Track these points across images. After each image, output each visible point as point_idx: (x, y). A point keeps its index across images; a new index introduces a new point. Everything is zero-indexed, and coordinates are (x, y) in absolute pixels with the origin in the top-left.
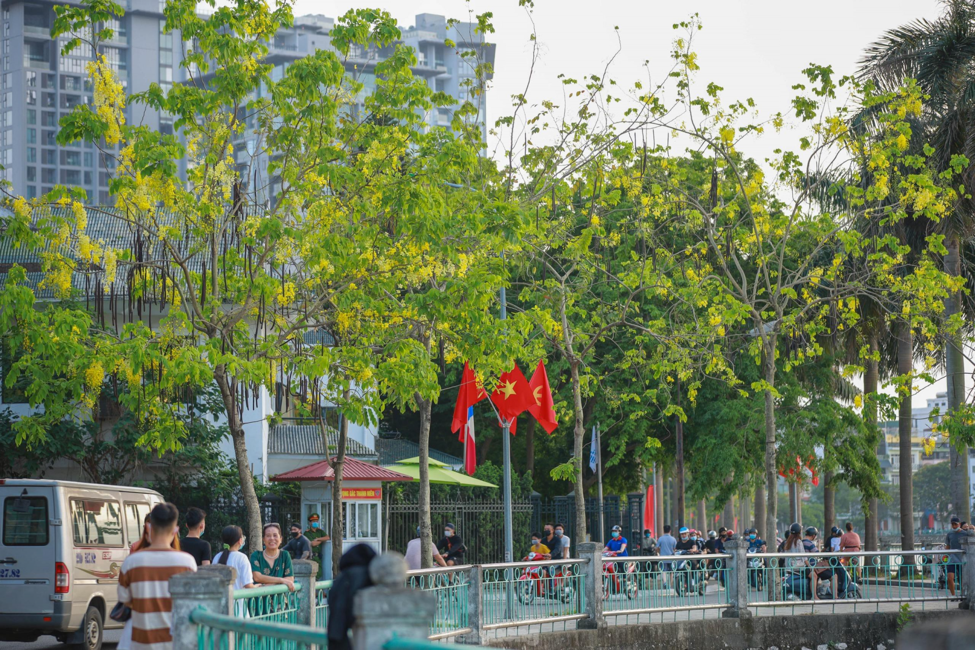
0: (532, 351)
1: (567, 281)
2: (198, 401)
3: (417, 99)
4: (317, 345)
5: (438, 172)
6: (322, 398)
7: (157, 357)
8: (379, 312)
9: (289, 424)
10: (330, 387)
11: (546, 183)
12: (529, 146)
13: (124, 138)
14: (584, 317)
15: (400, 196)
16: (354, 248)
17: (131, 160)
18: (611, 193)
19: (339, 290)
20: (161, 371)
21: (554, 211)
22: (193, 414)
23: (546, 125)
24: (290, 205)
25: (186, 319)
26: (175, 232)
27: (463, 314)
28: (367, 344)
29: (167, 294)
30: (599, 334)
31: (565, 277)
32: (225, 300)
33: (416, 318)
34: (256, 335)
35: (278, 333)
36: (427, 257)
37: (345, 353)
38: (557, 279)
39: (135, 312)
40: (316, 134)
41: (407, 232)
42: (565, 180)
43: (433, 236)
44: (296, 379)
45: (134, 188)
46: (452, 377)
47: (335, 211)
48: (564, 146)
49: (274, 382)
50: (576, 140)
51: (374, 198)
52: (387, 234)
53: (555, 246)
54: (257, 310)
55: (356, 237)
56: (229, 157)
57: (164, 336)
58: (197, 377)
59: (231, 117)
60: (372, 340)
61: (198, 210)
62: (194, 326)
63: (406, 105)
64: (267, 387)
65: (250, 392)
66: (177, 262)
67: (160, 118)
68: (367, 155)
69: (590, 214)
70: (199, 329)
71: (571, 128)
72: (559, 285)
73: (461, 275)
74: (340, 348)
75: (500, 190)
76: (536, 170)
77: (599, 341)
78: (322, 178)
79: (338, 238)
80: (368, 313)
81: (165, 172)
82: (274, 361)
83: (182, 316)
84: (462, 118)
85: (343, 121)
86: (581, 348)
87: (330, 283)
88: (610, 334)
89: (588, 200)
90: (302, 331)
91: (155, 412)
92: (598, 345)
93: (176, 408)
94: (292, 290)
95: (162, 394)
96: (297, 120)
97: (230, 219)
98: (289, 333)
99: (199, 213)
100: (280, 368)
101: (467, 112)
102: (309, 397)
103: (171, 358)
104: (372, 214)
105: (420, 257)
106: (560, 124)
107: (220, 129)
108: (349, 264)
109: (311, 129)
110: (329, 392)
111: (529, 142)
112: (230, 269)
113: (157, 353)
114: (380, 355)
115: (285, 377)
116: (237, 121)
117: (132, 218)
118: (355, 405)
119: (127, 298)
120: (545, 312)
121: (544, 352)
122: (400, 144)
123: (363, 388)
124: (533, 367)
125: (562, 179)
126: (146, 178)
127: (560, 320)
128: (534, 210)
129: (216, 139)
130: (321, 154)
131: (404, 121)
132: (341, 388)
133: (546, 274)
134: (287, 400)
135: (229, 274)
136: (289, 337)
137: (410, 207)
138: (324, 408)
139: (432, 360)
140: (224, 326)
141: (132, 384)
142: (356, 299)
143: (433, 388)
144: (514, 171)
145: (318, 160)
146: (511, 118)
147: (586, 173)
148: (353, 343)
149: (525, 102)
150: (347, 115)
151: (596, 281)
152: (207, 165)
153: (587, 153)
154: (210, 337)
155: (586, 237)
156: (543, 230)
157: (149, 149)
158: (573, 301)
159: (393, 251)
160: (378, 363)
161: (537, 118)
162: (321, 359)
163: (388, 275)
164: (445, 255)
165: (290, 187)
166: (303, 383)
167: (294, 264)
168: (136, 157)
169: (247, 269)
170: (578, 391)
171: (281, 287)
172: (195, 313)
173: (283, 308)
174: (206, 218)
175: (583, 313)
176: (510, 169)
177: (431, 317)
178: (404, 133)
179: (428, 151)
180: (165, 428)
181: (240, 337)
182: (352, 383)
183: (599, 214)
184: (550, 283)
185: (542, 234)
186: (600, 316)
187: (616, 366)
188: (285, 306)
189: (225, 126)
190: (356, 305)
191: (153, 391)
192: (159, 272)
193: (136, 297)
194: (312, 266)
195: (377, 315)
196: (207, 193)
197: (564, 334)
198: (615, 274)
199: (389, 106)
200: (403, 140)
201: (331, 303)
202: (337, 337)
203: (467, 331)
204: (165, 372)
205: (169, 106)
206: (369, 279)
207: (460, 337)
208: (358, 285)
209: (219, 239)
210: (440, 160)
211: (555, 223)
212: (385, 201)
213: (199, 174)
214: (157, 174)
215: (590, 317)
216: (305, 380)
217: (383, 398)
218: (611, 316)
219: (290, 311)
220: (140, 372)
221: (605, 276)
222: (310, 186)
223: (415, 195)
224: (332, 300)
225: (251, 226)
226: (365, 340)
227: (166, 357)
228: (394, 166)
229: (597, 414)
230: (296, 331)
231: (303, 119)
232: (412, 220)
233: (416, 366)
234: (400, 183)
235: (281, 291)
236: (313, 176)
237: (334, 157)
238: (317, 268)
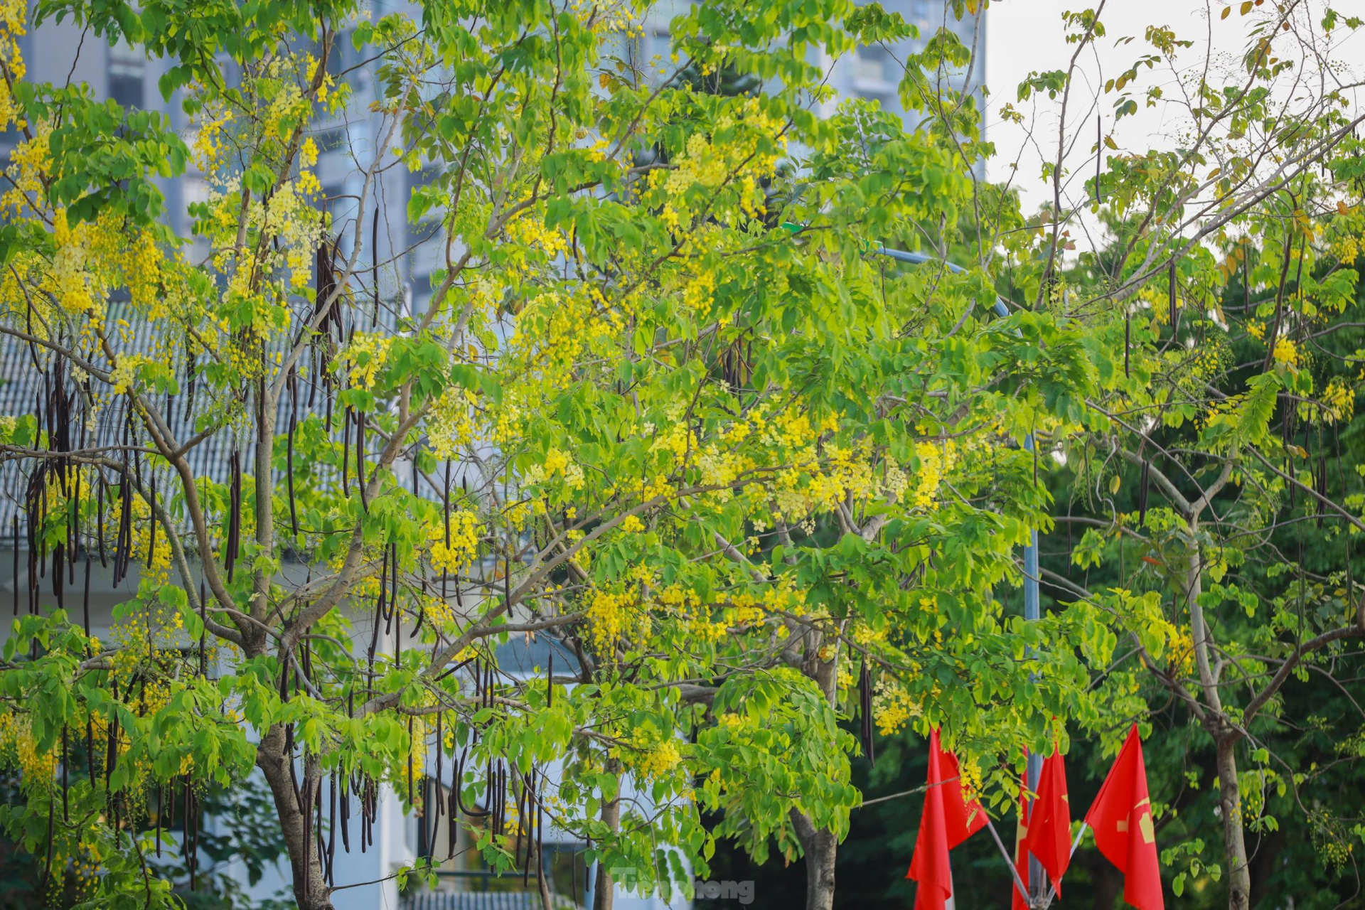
0: (1109, 702)
1: (1205, 515)
2: (207, 828)
3: (811, 24)
4: (534, 678)
5: (864, 220)
6: (546, 820)
7: (104, 707)
8: (703, 594)
9: (452, 888)
10: (567, 793)
11: (1152, 250)
12: (1107, 152)
13: (21, 117)
14: (1251, 612)
15: (762, 285)
16: (639, 422)
17: (41, 176)
18: (1330, 279)
19: (596, 531)
20: (113, 743)
21: (1172, 324)
22: (192, 864)
23: (1155, 93)
24: (469, 305)
25: (184, 607)
26: (160, 371)
27: (925, 603)
28: (665, 677)
29: (135, 538)
30: (1294, 661)
31: (1201, 504)
32: (288, 555)
33: (799, 611)
34: (371, 651)
35: (430, 643)
36: (831, 449)
37: (608, 702)
38: (1177, 509)
39: (46, 585)
40: (539, 117)
41: (780, 380)
42: (1204, 243)
43: (851, 396)
44: (476, 771)
45: (49, 252)
46: (888, 765)
47: (587, 321)
48: (1204, 150)
49: (417, 775)
50: (1236, 134)
51: (694, 288)
52: (725, 385)
53: (1173, 419)
54: (375, 584)
55: (642, 393)
56: (305, 175)
57: (125, 650)
58: (213, 759)
59: (313, 65)
60: (683, 667)
61: (222, 314)
62: (207, 625)
63: (782, 37)
64: (398, 787)
65: (356, 805)
66: (163, 452)
67: (110, 61)
68: (674, 174)
69: (1270, 334)
70: (221, 634)
71: (1223, 100)
72: (1183, 524)
73: (923, 501)
74: (594, 687)
75: (1026, 269)
76: (1125, 215)
77: (1292, 677)
78: (554, 234)
79: (592, 394)
80: (673, 594)
81: (132, 210)
82: (418, 721)
83: (173, 596)
84: (929, 74)
85: (609, 79)
86: (1244, 696)
87: (572, 513)
88: (1323, 659)
89: (1266, 296)
90: (496, 639)
91: (94, 855)
92: (1290, 688)
93: (153, 845)
94: (470, 531)
95: (115, 805)
96: (489, 78)
97: (306, 339)
98: (460, 645)
99: (225, 324)
100: (434, 737)
101: (942, 58)
102: (511, 818)
103: (143, 711)
104: (686, 332)
105: (812, 450)
106: (1193, 88)
107: (281, 100)
108: (625, 463)
109: (525, 103)
110: (564, 805)
111: (1109, 142)
112: (305, 472)
113: (105, 695)
114: (701, 707)
115: (448, 764)
116: (328, 78)
117: (41, 334)
118: (635, 841)
119: (24, 546)
120: (1144, 600)
121: (1143, 707)
122: (765, 146)
123: (656, 795)
124: (1111, 747)
125: (1196, 240)
126: (83, 225)
127: (1186, 618)
128: (1118, 323)
129: (272, 124)
130: (552, 169)
131: (776, 84)
132: (597, 794)
133: (1150, 496)
134: (452, 825)
135: (300, 484)
136: (460, 657)
137: (789, 315)
138: (550, 847)
139: (841, 724)
140: (288, 625)
141: (35, 781)
142: (642, 556)
143: (839, 797)
144: (1067, 219)
145: (544, 187)
146: (1060, 75)
147: (1259, 223)
148: (631, 673)
149: (1101, 32)
150: (620, 63)
151: (1285, 514)
152: (246, 194)
153: (1266, 170)
154: (250, 655)
155: (1260, 400)
156: (1143, 376)
157: (90, 149)
158: (1223, 569)
159: (742, 430)
160: (695, 730)
161: (1132, 74)
162: (545, 716)
163: (726, 495)
164: (880, 447)
165: (466, 259)
166: (495, 781)
167: (476, 460)
168: (55, 168)
169: (352, 473)
170: (1236, 814)
171: (441, 524)
172: (209, 590)
173: (444, 579)
174: (244, 338)
175: (1249, 603)
176: (1055, 213)
177: (839, 612)
178: (775, 114)
179: (833, 166)
180: (121, 898)
181: (326, 654)
182: (626, 783)
183: (1295, 336)
184: (1162, 519)
185: (1141, 387)
186: (1295, 610)
187: (1341, 746)
188: (452, 572)
189: (296, 91)
190: (642, 572)
191: (90, 799)
192: (114, 478)
193: (50, 546)
194: (524, 468)
195: (696, 600)
196: (245, 270)
197: (1198, 657)
198: (1339, 494)
199: (736, 41)
200: (770, 134)
201: (572, 567)
202: (587, 658)
203: (937, 649)
204: (124, 748)
205: (145, 35)
206: (674, 504)
207: (916, 665)
208: (646, 518)
209: (276, 395)
210: (870, 190)
211: (1173, 358)
212: (723, 297)
213: (225, 219)
214: (111, 216)
215: (1267, 613)
216: (502, 774)
217: (710, 820)
218: (1325, 612)
219: (462, 585)
220: (56, 748)
221: (1310, 504)
222: (520, 256)
223: (801, 283)
224: (576, 560)
225: (363, 360)
226: (661, 667)
227: (130, 707)
228: (746, 202)
229: (1286, 876)
230: (479, 641)
231: (506, 76)
232: (794, 351)
233: (797, 737)
234: (762, 249)
235: (440, 532)
236: (531, 228)
237: (588, 178)
238: (537, 473)
